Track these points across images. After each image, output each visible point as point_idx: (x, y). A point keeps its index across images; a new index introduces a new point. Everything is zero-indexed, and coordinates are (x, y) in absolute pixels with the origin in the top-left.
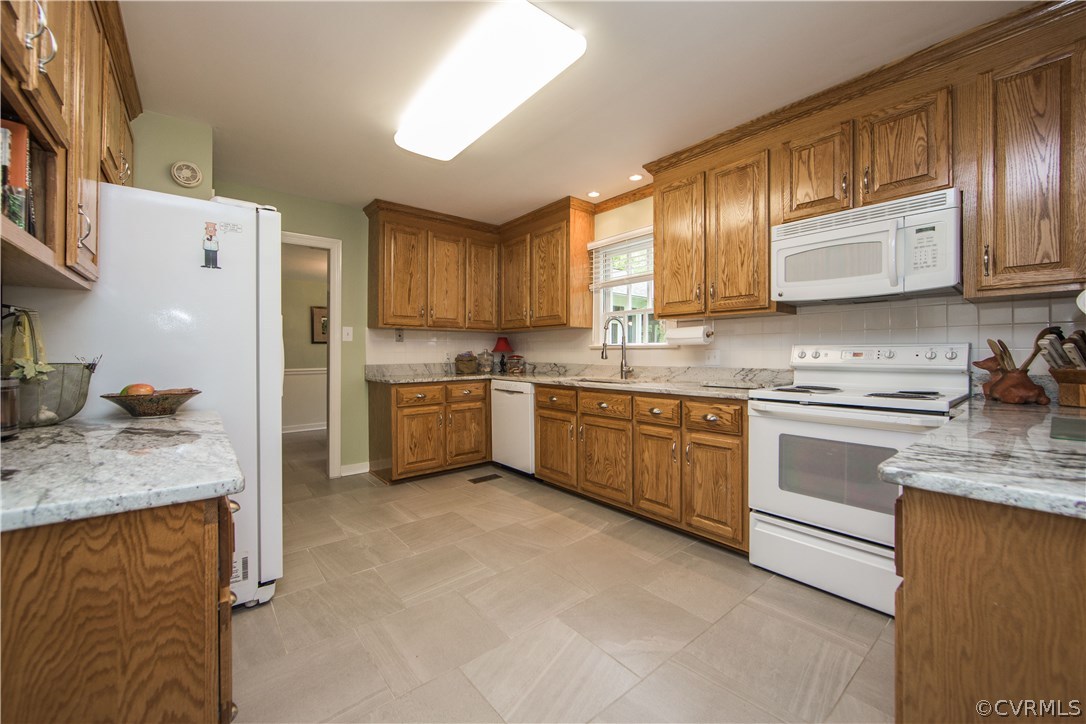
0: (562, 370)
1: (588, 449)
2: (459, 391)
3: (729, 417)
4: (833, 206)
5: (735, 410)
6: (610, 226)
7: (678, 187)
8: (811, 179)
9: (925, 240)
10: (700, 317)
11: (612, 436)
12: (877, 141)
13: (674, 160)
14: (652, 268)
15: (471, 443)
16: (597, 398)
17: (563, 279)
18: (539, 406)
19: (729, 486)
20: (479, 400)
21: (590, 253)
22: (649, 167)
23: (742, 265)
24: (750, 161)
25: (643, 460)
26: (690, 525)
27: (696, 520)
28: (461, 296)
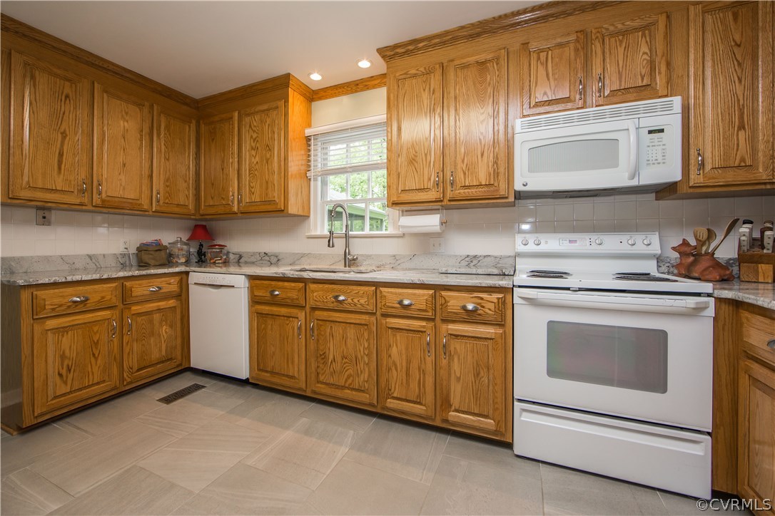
0: (274, 260)
1: (321, 348)
2: (140, 289)
3: (492, 306)
4: (569, 105)
5: (498, 299)
6: (329, 114)
7: (415, 76)
8: (548, 79)
9: (656, 140)
10: (437, 205)
11: (351, 332)
12: (607, 51)
13: (411, 47)
14: (385, 156)
15: (160, 350)
16: (333, 290)
17: (279, 161)
18: (254, 301)
19: (491, 377)
20: (172, 297)
21: (308, 139)
22: (382, 52)
23: (482, 155)
24: (489, 57)
25: (390, 356)
26: (446, 421)
27: (453, 415)
28: (146, 172)
